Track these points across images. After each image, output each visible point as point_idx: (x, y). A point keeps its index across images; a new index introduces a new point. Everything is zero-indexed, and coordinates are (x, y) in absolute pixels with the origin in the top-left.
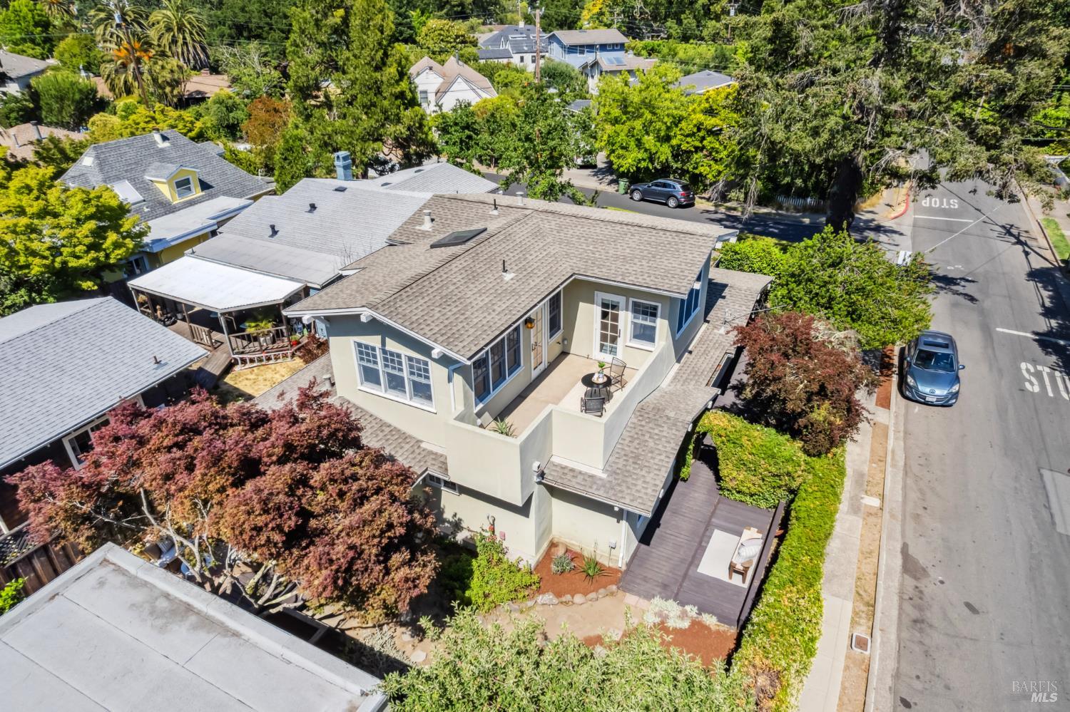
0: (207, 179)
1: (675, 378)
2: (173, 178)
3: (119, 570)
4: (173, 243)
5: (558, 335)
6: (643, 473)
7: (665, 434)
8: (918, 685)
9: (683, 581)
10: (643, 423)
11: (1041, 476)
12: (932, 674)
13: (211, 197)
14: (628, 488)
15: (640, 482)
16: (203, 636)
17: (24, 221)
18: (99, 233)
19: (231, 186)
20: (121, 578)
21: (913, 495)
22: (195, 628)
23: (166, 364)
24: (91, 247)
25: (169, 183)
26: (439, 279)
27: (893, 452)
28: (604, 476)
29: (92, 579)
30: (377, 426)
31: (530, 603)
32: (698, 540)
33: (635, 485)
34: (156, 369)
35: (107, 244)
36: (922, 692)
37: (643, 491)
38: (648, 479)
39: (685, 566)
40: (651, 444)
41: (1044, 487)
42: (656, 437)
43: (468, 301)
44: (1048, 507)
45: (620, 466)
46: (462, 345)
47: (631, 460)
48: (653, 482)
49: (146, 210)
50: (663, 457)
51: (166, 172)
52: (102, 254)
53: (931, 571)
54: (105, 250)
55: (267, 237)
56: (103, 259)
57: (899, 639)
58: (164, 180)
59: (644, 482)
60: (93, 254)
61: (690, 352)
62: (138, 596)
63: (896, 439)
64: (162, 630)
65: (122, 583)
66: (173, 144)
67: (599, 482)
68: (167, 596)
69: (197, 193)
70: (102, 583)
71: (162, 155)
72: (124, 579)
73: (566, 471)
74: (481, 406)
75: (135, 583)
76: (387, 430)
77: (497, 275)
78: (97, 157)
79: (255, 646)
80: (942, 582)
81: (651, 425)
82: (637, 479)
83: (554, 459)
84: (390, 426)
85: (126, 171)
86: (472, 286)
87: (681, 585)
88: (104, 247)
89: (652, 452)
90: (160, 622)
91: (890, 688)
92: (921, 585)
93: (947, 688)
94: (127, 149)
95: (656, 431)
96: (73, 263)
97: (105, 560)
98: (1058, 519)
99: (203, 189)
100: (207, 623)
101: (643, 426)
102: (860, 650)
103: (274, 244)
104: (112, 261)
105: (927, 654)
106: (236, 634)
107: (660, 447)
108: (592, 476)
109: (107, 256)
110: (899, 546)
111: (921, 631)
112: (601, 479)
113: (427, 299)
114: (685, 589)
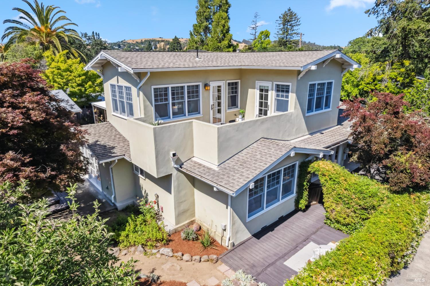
5: (236, 110)
9: (268, 266)
14: (228, 177)
15: (238, 175)
28: (217, 169)
33: (234, 176)
40: (258, 157)
42: (264, 154)
45: (230, 166)
54: (85, 87)
56: (83, 91)
60: (79, 88)
61: (321, 133)
67: (211, 172)
73: (196, 165)
87: (265, 269)
89: (256, 161)
95: (266, 151)
108: (210, 169)
112: (214, 171)
114: (267, 272)
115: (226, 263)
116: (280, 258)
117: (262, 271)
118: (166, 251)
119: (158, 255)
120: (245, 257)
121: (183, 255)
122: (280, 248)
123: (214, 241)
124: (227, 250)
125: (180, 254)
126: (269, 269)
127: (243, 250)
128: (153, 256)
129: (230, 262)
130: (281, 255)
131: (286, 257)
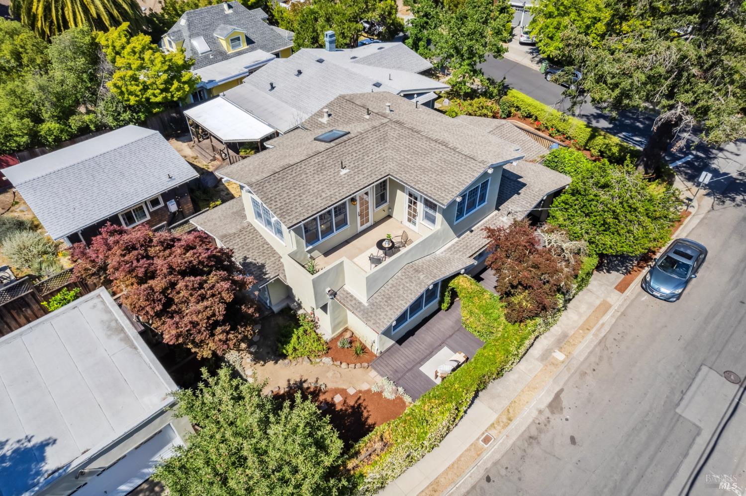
0: (252, 37)
1: (449, 248)
2: (229, 37)
3: (103, 302)
4: (219, 84)
5: (385, 206)
6: (388, 309)
7: (411, 288)
8: (503, 472)
9: (407, 372)
10: (403, 278)
11: (699, 370)
12: (516, 469)
13: (253, 49)
14: (375, 315)
15: (383, 314)
16: (123, 345)
17: (130, 73)
18: (169, 82)
19: (266, 43)
20: (102, 306)
21: (593, 359)
22: (121, 340)
23: (174, 179)
24: (162, 91)
25: (226, 40)
26: (299, 169)
27: (603, 325)
28: (366, 304)
29: (91, 303)
30: (261, 243)
31: (318, 360)
32: (431, 350)
33: (380, 315)
34: (168, 181)
35: (173, 88)
36: (502, 477)
37: (382, 320)
38: (388, 314)
39: (413, 364)
40: (401, 292)
41: (694, 379)
42: (406, 289)
43: (309, 187)
44: (683, 393)
45: (377, 301)
46: (288, 218)
47: (385, 299)
48: (390, 316)
49: (211, 57)
50: (403, 302)
51: (225, 33)
52: (169, 95)
53: (565, 411)
54: (171, 92)
55: (268, 90)
56: (169, 98)
57: (514, 444)
58: (223, 38)
59: (386, 315)
60: (164, 94)
61: (472, 231)
62: (105, 317)
63: (613, 316)
64: (109, 336)
65: (102, 308)
66: (235, 11)
67: (362, 308)
68: (116, 320)
69: (244, 46)
70: (94, 307)
71: (226, 19)
72: (104, 307)
73: (348, 296)
74: (311, 247)
75: (107, 311)
76: (266, 246)
77: (337, 170)
78: (188, 20)
79: (141, 356)
80: (567, 420)
81: (407, 280)
82: (382, 312)
83: (346, 287)
84: (268, 244)
85: (203, 30)
86: (316, 176)
87: (405, 374)
88: (171, 90)
89: (399, 297)
90: (109, 333)
91: (487, 468)
92: (552, 418)
93: (520, 479)
94: (206, 14)
95: (408, 285)
96: (153, 100)
97: (99, 295)
98: (683, 403)
99: (248, 44)
100: (127, 339)
101: (402, 279)
102: (483, 443)
103: (270, 97)
104: (175, 99)
105: (523, 457)
106: (136, 348)
107: (404, 296)
108: (360, 303)
109: (172, 96)
110: (557, 389)
111: (530, 444)
112: (364, 306)
113: (284, 182)
114: (406, 377)
115: (375, 369)
116: (417, 364)
117: (402, 376)
118: (327, 360)
119: (321, 364)
120: (390, 363)
121: (341, 363)
122: (419, 353)
123: (365, 347)
124: (376, 357)
125: (338, 363)
126: (407, 374)
127: (389, 356)
128: (318, 365)
129: (378, 369)
130: (418, 360)
131: (422, 363)
